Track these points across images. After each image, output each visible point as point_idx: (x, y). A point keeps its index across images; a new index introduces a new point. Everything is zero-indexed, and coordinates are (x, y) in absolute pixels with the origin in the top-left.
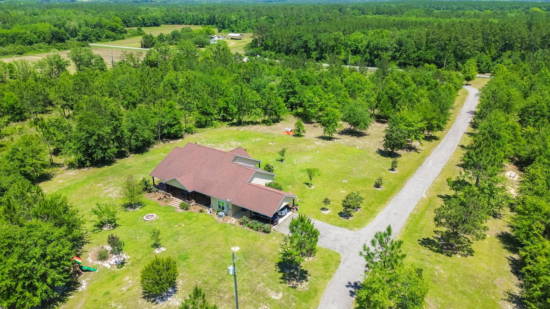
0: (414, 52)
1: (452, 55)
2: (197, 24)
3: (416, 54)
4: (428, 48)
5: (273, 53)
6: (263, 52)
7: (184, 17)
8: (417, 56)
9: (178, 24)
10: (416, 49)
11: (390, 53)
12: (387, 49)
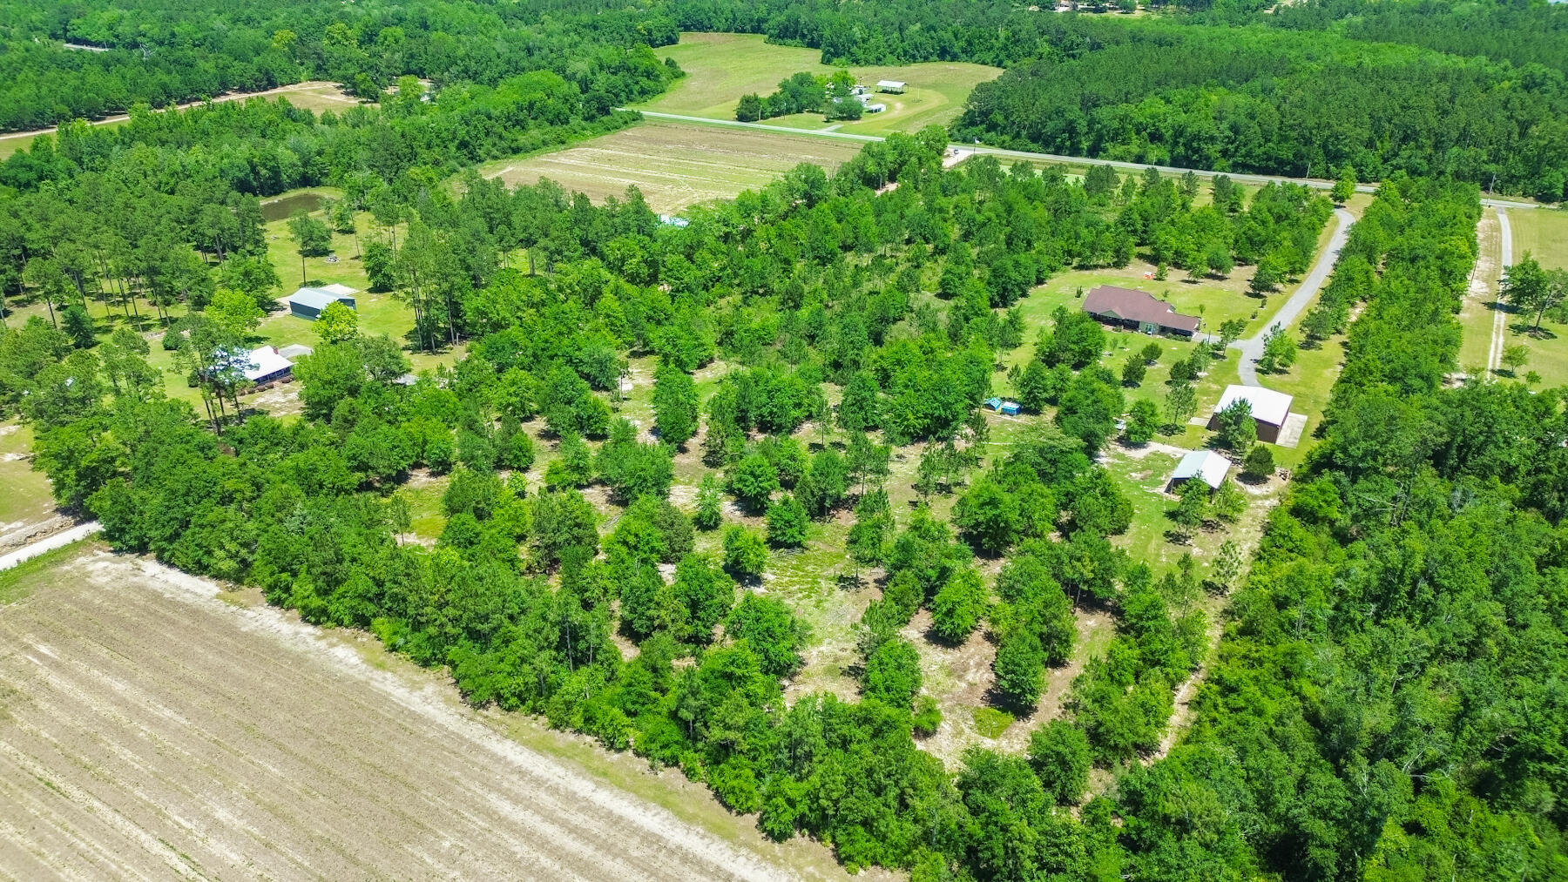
0: (1260, 146)
1: (1321, 152)
2: (743, 31)
3: (1262, 149)
4: (1285, 139)
5: (1007, 138)
6: (987, 136)
7: (711, 14)
8: (1265, 153)
9: (699, 30)
10: (1262, 141)
11: (1219, 147)
12: (1212, 139)
